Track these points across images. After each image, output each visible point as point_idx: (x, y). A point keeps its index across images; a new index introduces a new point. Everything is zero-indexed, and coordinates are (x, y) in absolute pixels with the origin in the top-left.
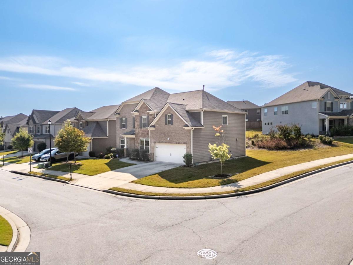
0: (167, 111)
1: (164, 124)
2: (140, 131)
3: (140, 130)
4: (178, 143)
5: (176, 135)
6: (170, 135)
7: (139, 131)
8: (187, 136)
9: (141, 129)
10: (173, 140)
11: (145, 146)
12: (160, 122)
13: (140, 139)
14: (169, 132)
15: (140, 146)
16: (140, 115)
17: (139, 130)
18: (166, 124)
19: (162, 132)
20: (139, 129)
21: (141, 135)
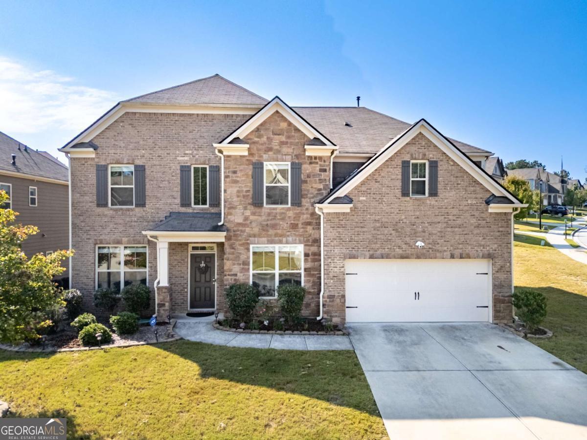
0: (413, 149)
1: (398, 192)
2: (252, 218)
3: (254, 214)
4: (461, 258)
5: (449, 229)
6: (424, 232)
7: (246, 219)
8: (498, 234)
9: (258, 210)
10: (438, 247)
11: (277, 272)
12: (374, 186)
13: (251, 246)
14: (418, 221)
15: (251, 272)
16: (255, 159)
17: (248, 213)
18: (405, 194)
19: (384, 220)
20: (245, 208)
21: (256, 230)
